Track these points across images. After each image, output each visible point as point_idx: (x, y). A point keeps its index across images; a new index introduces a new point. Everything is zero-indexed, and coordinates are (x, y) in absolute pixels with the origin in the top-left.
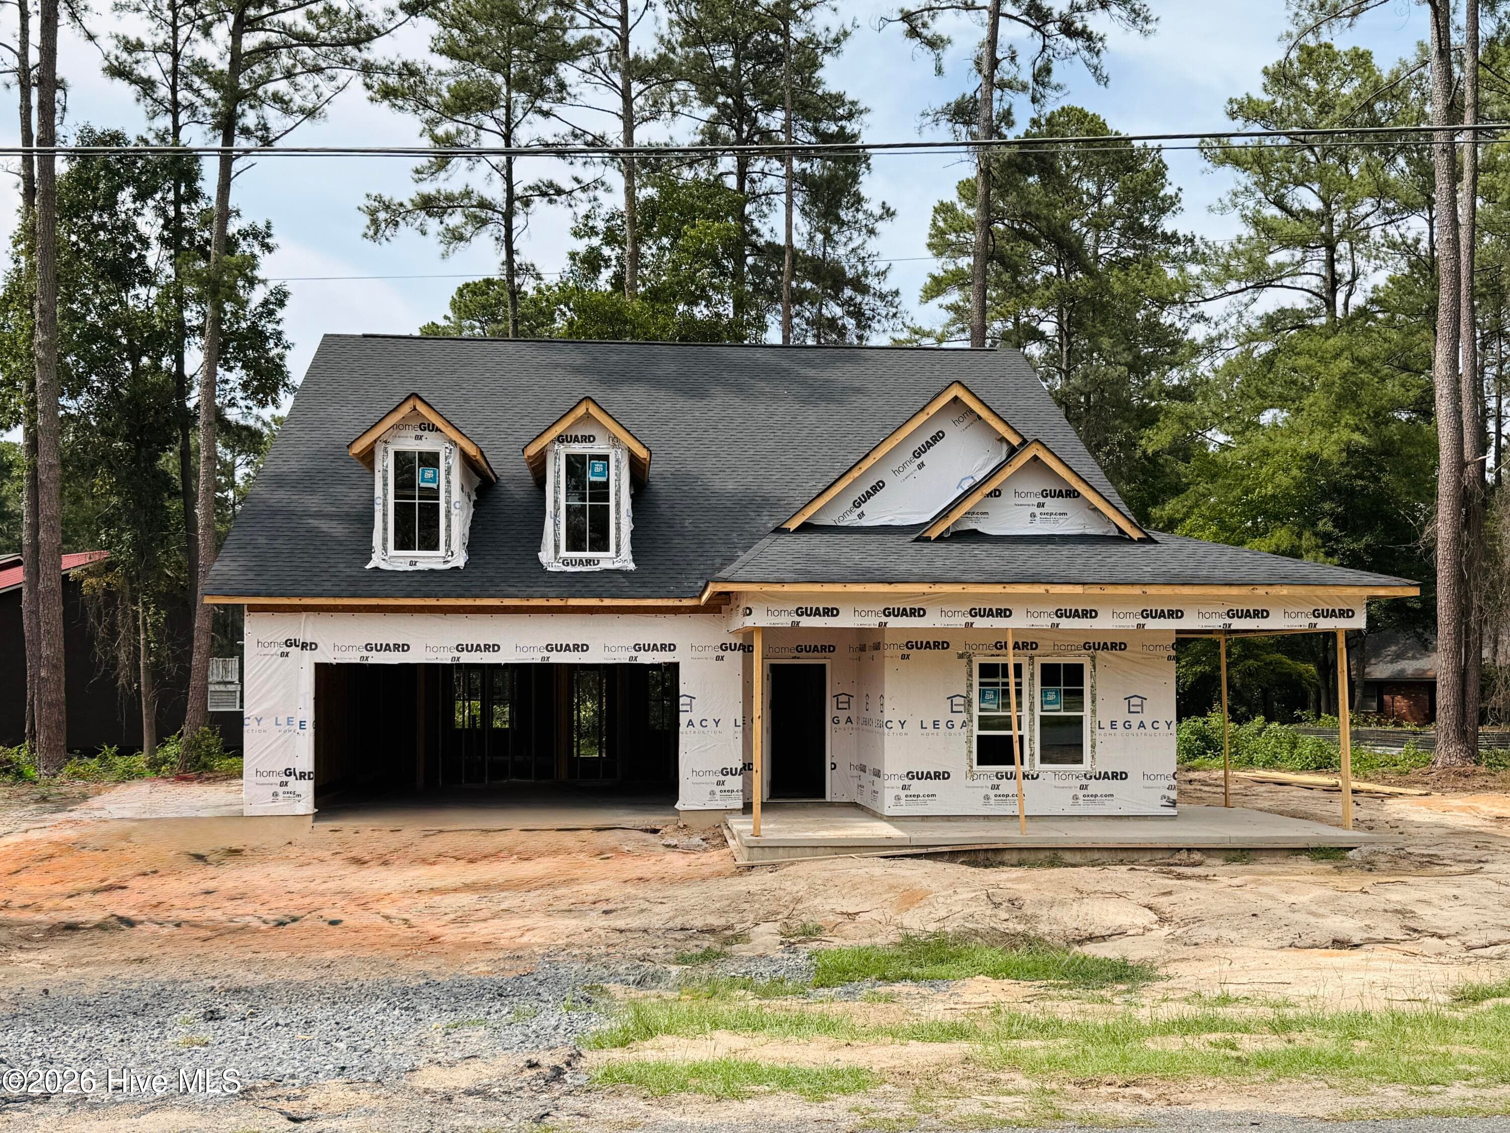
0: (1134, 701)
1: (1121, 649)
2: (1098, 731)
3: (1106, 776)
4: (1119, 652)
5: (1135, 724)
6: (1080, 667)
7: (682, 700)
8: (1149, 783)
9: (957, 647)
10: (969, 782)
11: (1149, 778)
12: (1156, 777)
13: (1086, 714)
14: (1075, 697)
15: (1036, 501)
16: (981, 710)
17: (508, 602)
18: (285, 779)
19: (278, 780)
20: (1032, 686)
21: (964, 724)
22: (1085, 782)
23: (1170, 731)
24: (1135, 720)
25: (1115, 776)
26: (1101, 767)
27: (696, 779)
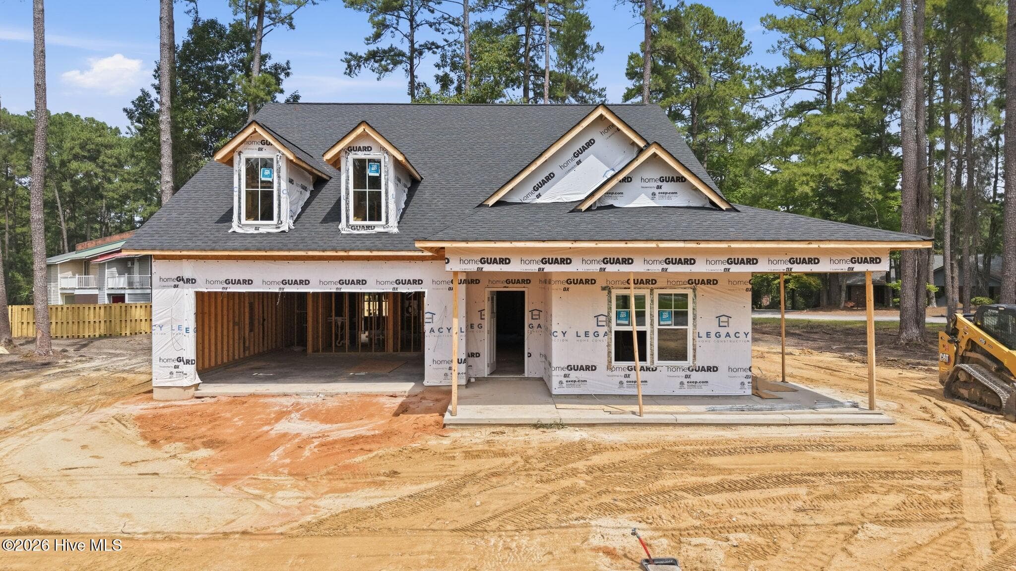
0: (723, 319)
1: (714, 284)
2: (698, 339)
3: (703, 369)
4: (712, 286)
5: (723, 334)
6: (686, 296)
7: (426, 316)
8: (733, 374)
9: (601, 282)
10: (609, 372)
11: (732, 370)
12: (737, 370)
13: (690, 327)
14: (681, 317)
15: (655, 184)
16: (618, 325)
17: (311, 253)
18: (177, 364)
19: (173, 364)
20: (652, 309)
21: (606, 334)
22: (688, 373)
23: (747, 339)
24: (723, 331)
25: (709, 369)
26: (699, 363)
27: (435, 366)
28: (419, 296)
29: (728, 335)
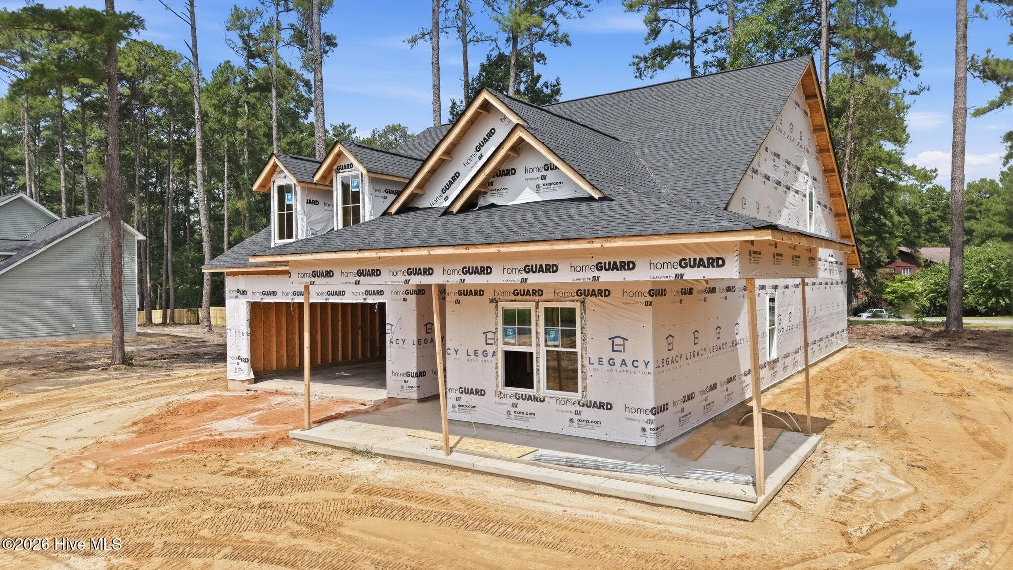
0: (618, 341)
1: (606, 296)
2: (588, 366)
3: (595, 405)
4: (604, 299)
5: (618, 362)
6: (572, 311)
7: (388, 327)
8: (630, 415)
9: (489, 295)
10: (497, 400)
11: (630, 410)
12: (636, 410)
13: (578, 349)
14: (569, 337)
15: (539, 174)
16: (505, 344)
20: (538, 325)
21: (494, 354)
22: (579, 408)
23: (647, 370)
24: (618, 358)
25: (602, 406)
26: (591, 397)
27: (394, 378)
28: (382, 306)
29: (624, 363)
